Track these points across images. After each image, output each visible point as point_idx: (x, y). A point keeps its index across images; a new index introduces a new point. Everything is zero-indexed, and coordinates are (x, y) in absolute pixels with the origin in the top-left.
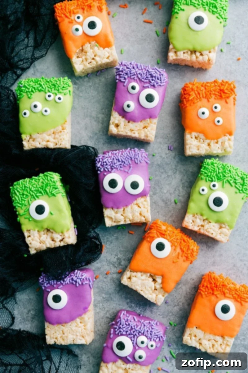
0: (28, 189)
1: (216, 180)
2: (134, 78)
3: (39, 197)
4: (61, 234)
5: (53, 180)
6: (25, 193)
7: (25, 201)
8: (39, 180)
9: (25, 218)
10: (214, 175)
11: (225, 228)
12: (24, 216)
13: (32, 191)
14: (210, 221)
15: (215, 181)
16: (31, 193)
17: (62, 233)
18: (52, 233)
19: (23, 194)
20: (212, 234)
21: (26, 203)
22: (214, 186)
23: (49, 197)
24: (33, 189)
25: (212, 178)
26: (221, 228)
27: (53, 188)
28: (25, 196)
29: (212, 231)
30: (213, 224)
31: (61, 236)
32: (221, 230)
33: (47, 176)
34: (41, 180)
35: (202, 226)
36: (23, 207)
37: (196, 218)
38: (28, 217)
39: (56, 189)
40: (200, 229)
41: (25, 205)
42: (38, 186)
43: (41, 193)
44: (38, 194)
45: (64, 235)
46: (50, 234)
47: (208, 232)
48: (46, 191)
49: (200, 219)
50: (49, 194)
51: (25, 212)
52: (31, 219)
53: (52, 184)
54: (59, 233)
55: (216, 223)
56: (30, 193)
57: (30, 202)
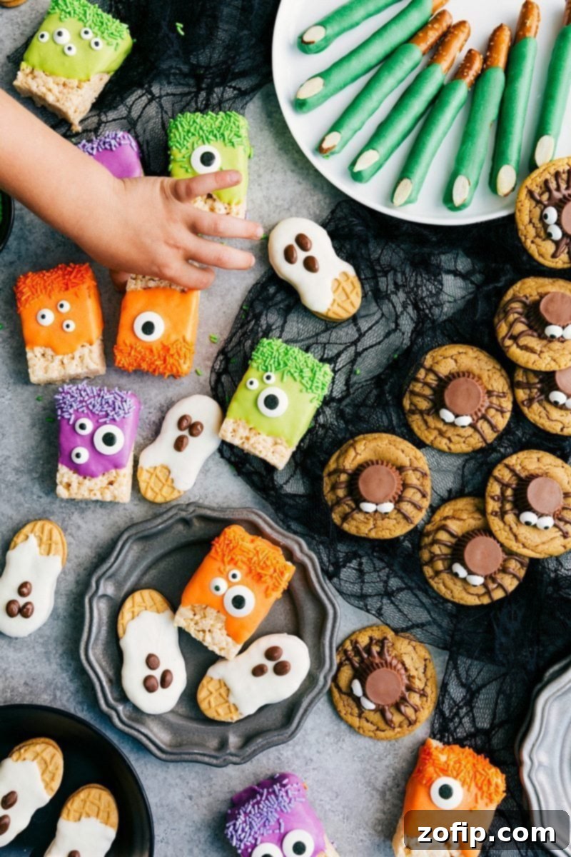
0: (198, 127)
1: (273, 369)
2: (83, 412)
3: (212, 142)
4: (226, 205)
5: (237, 123)
6: (192, 130)
7: (188, 142)
8: (217, 118)
9: (181, 167)
10: (272, 362)
11: (281, 444)
12: (180, 164)
13: (203, 131)
14: (260, 432)
15: (271, 371)
16: (201, 133)
17: (229, 204)
18: (214, 200)
19: (189, 131)
20: (260, 452)
21: (189, 145)
22: (268, 378)
23: (225, 145)
24: (205, 128)
25: (267, 367)
26: (276, 444)
27: (235, 135)
28: (190, 135)
29: (260, 448)
30: (263, 436)
31: (226, 208)
32: (275, 447)
33: (230, 116)
34: (220, 119)
35: (248, 438)
36: (184, 151)
37: (238, 425)
38: (186, 166)
39: (239, 137)
40: (243, 443)
41: (187, 148)
42: (213, 126)
43: (215, 136)
44: (211, 137)
45: (230, 209)
46: (210, 201)
47: (255, 448)
48: (223, 135)
49: (244, 428)
50: (227, 141)
51: (184, 157)
52: (189, 170)
53: (235, 129)
54: (224, 203)
55: (268, 435)
56: (199, 133)
57: (195, 145)
